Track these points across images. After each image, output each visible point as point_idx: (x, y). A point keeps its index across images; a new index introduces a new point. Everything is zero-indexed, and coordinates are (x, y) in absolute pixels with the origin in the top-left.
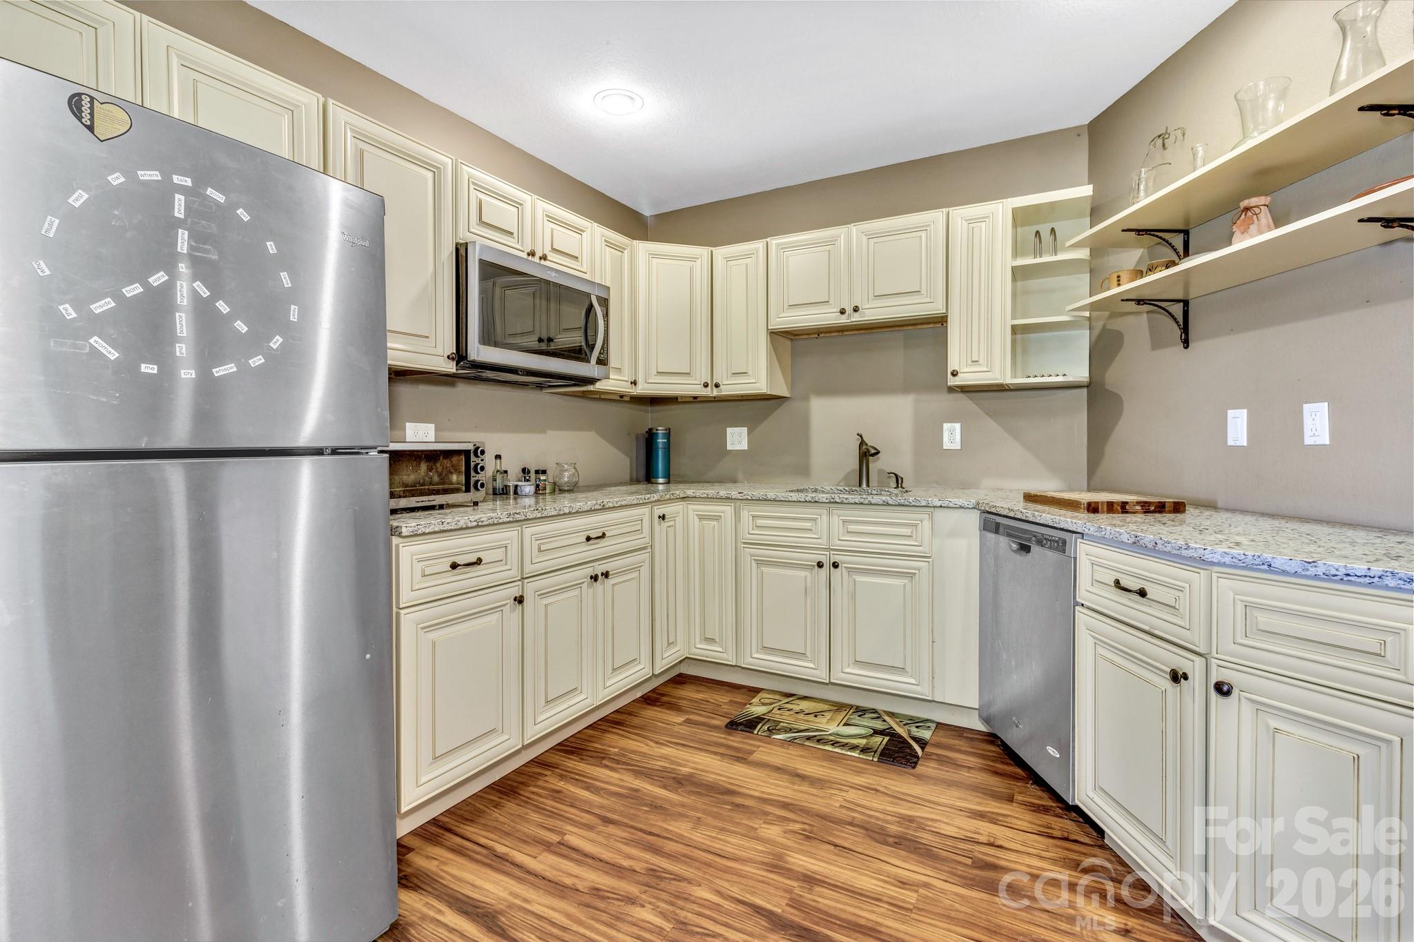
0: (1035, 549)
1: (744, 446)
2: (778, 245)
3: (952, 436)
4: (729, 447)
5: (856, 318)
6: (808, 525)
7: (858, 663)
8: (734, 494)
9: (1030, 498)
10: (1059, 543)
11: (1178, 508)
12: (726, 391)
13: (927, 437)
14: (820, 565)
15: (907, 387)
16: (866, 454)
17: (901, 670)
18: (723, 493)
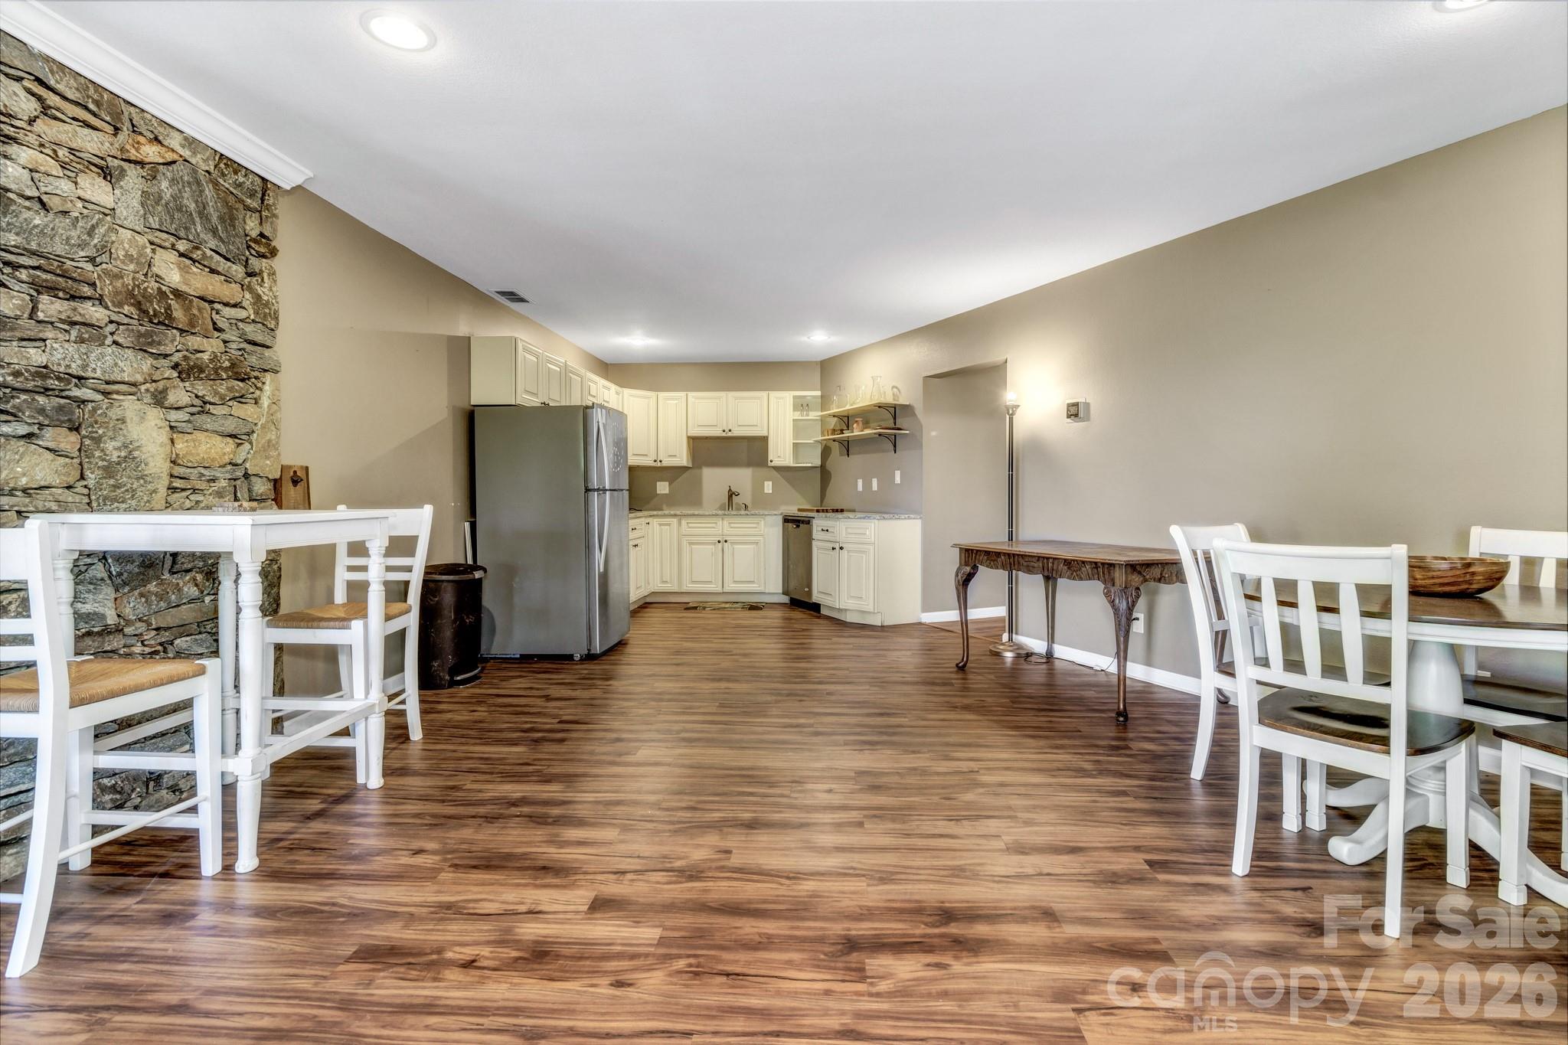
0: (801, 525)
1: (667, 491)
2: (693, 397)
3: (768, 487)
4: (658, 492)
5: (730, 434)
6: (714, 525)
7: (735, 582)
8: (678, 513)
9: (799, 510)
10: (808, 522)
11: (842, 511)
12: (665, 463)
13: (758, 487)
14: (719, 542)
15: (749, 464)
16: (731, 494)
17: (753, 582)
18: (672, 512)
